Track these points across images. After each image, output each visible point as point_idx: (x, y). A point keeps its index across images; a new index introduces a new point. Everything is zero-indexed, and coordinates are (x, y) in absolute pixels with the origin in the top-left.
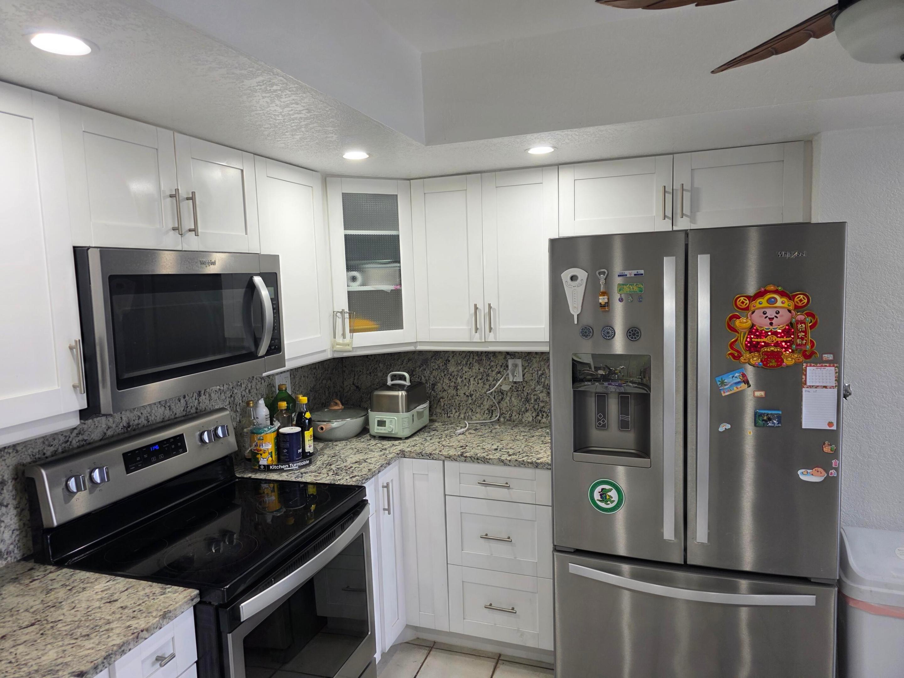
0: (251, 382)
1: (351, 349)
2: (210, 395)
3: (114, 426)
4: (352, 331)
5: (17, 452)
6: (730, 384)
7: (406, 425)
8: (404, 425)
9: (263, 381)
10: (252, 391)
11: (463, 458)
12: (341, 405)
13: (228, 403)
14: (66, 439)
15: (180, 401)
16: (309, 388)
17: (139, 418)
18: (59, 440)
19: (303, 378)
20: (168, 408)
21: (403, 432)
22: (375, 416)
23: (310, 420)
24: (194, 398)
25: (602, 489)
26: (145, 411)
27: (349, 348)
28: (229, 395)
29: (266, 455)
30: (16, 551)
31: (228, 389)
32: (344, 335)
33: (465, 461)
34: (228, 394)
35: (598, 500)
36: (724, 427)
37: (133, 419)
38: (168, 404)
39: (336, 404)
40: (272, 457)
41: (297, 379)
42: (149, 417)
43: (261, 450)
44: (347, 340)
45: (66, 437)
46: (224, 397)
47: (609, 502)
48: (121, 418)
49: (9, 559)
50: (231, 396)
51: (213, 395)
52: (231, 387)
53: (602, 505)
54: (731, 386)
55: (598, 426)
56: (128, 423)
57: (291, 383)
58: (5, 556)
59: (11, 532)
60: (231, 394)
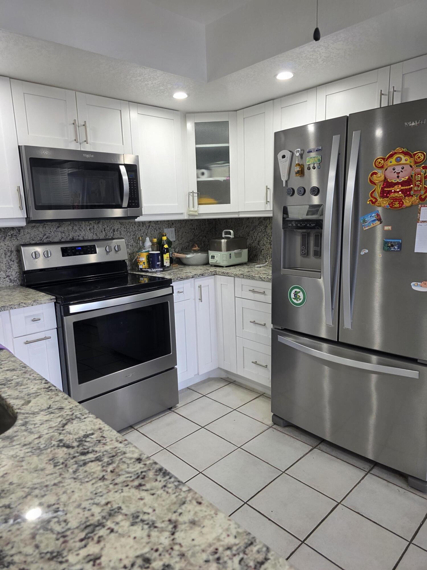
0: (148, 230)
1: (197, 214)
2: (120, 232)
3: (65, 237)
4: (199, 204)
5: (18, 240)
6: (369, 222)
7: (225, 259)
8: (223, 259)
9: (155, 230)
10: (148, 234)
11: (242, 276)
12: (197, 247)
13: (132, 238)
14: (41, 239)
15: (102, 232)
16: (189, 239)
17: (79, 236)
18: (37, 239)
19: (184, 233)
20: (95, 235)
21: (223, 262)
22: (211, 253)
23: (167, 249)
24: (110, 232)
25: (295, 291)
26: (82, 233)
27: (196, 214)
28: (133, 234)
29: (142, 263)
30: (18, 281)
31: (132, 231)
32: (193, 207)
33: (243, 278)
34: (132, 233)
35: (293, 298)
36: (364, 252)
37: (75, 236)
38: (95, 232)
39: (195, 247)
40: (145, 265)
41: (180, 233)
42: (84, 237)
43: (139, 261)
44: (196, 209)
45: (41, 238)
46: (129, 235)
47: (298, 300)
48: (69, 234)
49: (15, 283)
50: (134, 235)
51: (122, 232)
52: (134, 230)
53: (295, 301)
54: (369, 223)
55: (302, 254)
56: (73, 238)
57: (175, 235)
58: (13, 282)
59: (15, 273)
60: (134, 233)
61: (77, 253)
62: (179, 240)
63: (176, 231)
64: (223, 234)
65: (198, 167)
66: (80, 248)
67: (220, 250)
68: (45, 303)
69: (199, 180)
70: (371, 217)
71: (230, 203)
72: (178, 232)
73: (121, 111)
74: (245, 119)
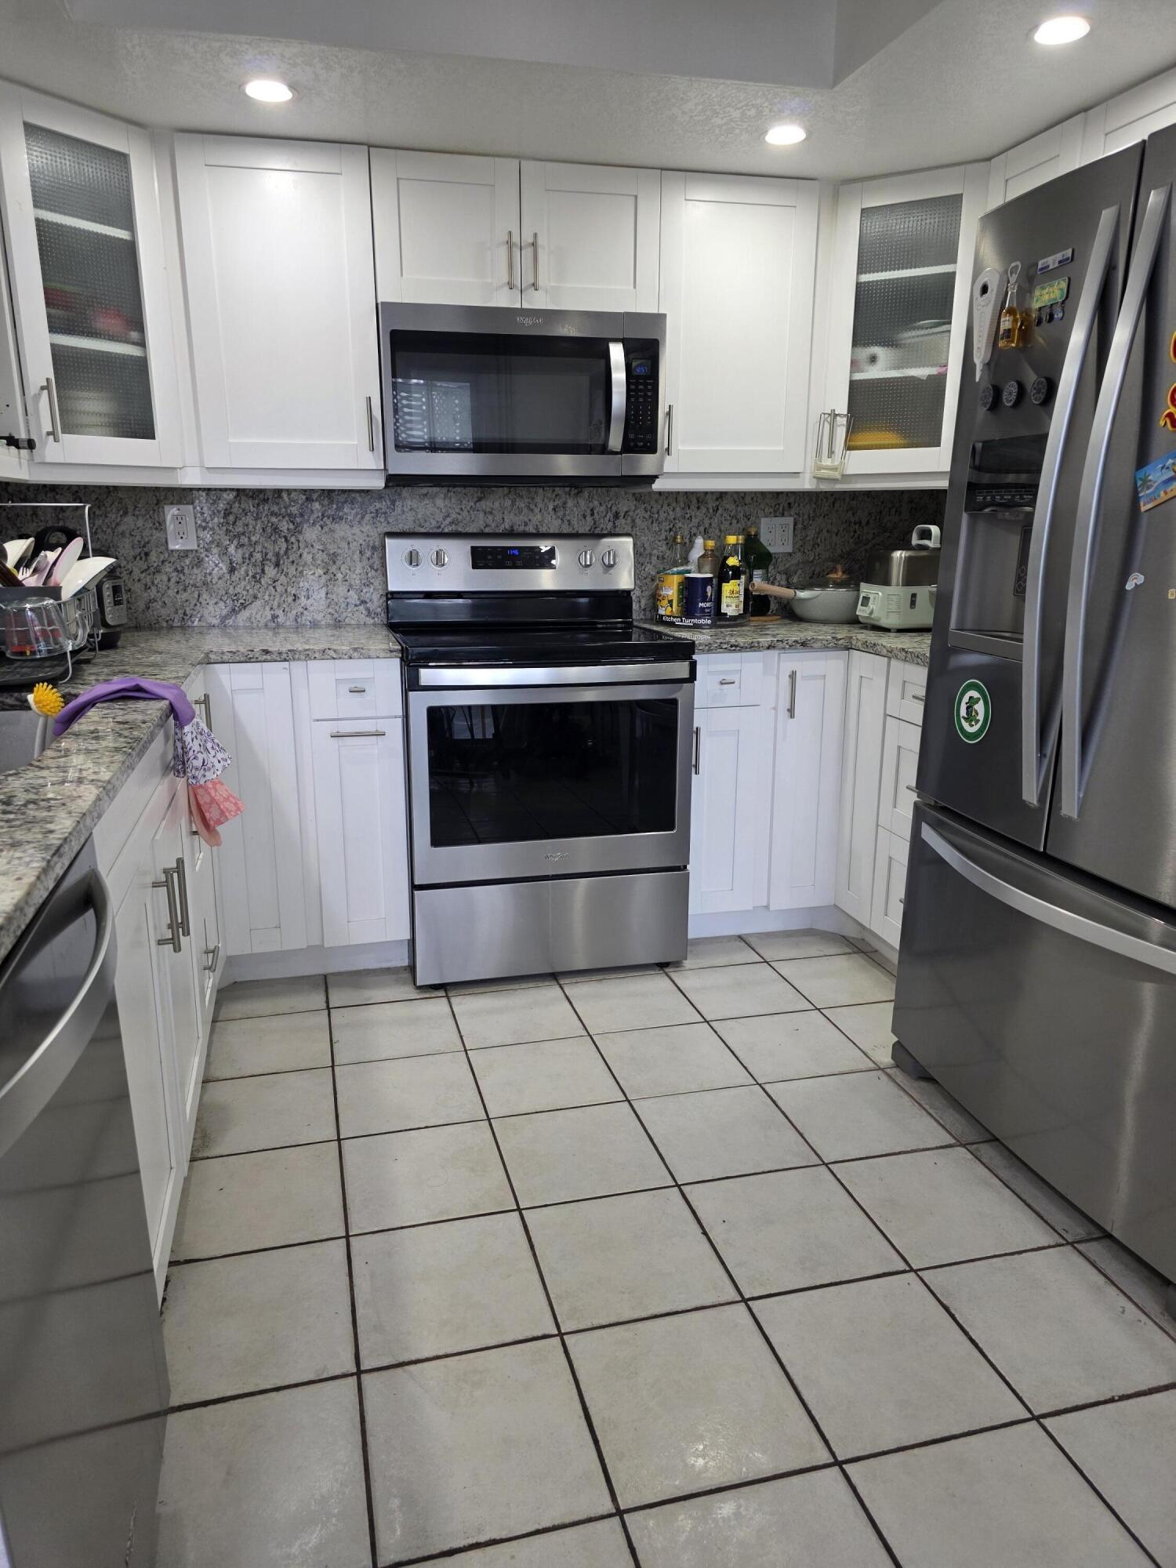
0: (711, 518)
1: (839, 477)
2: (633, 521)
3: (493, 525)
4: (849, 447)
5: (388, 523)
6: (1156, 484)
8: (890, 607)
9: (734, 521)
10: (710, 530)
11: (904, 653)
12: (840, 573)
13: (663, 537)
14: (438, 525)
15: (585, 518)
16: (839, 551)
17: (526, 524)
18: (431, 524)
19: (824, 531)
20: (567, 523)
21: (888, 616)
22: (866, 589)
24: (607, 519)
25: (971, 698)
26: (535, 518)
27: (837, 475)
28: (668, 528)
29: (665, 603)
30: (382, 615)
31: (666, 519)
32: (831, 453)
33: (905, 660)
34: (666, 526)
35: (964, 717)
36: (1135, 581)
37: (518, 523)
38: (568, 518)
39: (836, 572)
40: (671, 606)
41: (811, 533)
42: (539, 527)
43: (661, 595)
44: (836, 461)
45: (438, 522)
46: (657, 529)
47: (973, 723)
48: (503, 519)
49: (376, 619)
50: (670, 530)
51: (638, 521)
52: (672, 517)
53: (966, 725)
54: (1157, 488)
55: (1017, 592)
56: (512, 527)
57: (795, 535)
58: (373, 615)
59: (379, 596)
60: (671, 526)
61: (509, 563)
62: (804, 552)
63: (799, 526)
64: (915, 536)
65: (857, 341)
66: (516, 552)
67: (886, 582)
68: (378, 657)
69: (858, 376)
70: (1162, 468)
71: (939, 445)
72: (805, 528)
73: (636, 197)
74: (1009, 182)
